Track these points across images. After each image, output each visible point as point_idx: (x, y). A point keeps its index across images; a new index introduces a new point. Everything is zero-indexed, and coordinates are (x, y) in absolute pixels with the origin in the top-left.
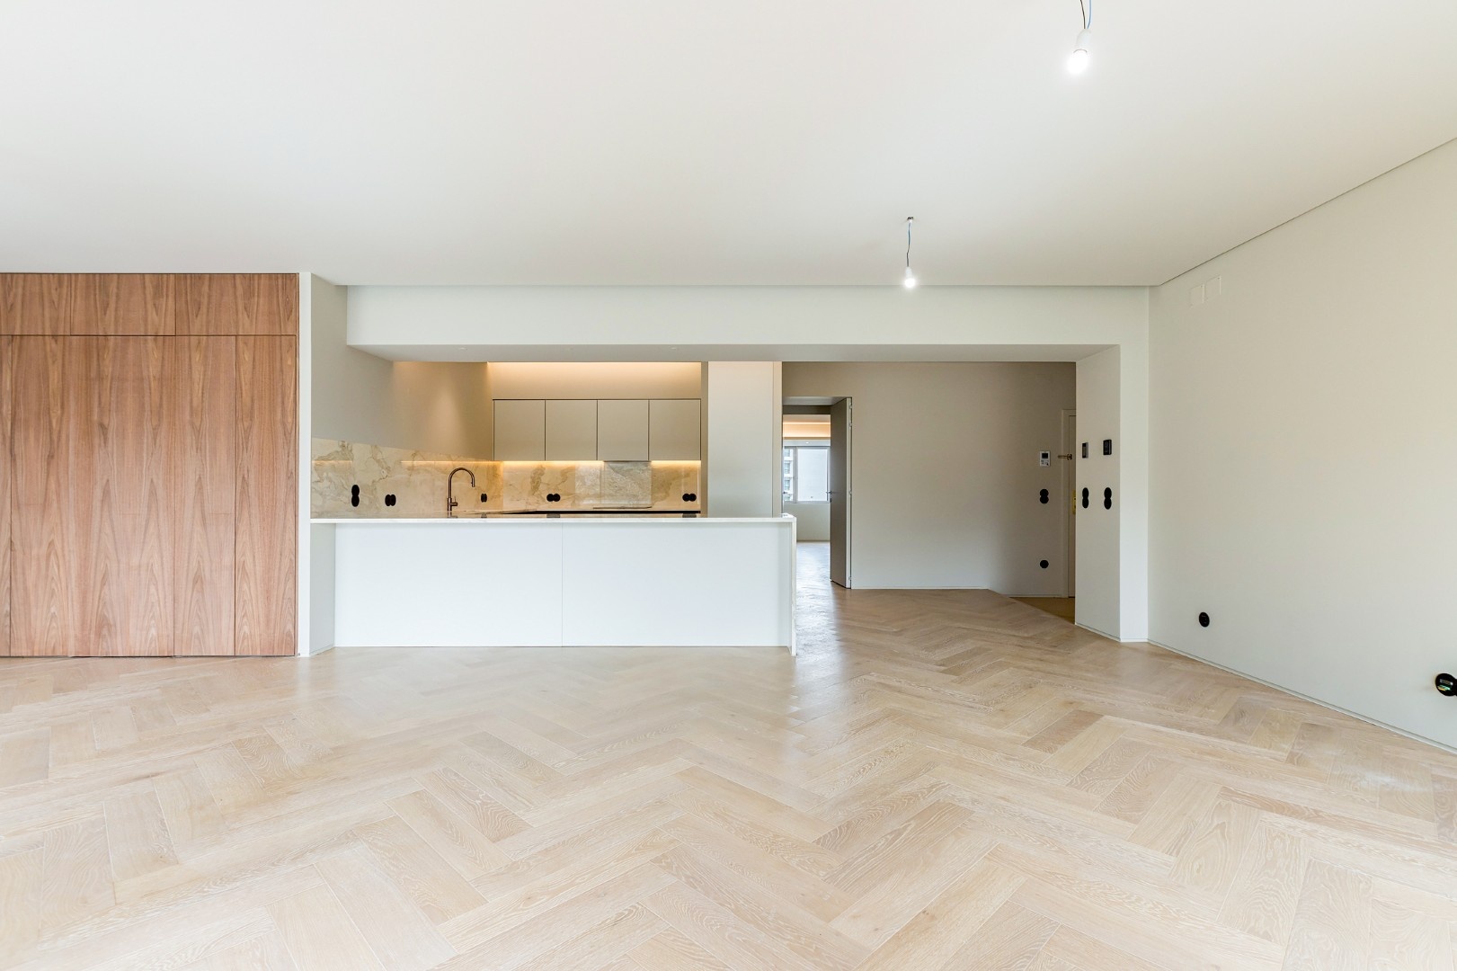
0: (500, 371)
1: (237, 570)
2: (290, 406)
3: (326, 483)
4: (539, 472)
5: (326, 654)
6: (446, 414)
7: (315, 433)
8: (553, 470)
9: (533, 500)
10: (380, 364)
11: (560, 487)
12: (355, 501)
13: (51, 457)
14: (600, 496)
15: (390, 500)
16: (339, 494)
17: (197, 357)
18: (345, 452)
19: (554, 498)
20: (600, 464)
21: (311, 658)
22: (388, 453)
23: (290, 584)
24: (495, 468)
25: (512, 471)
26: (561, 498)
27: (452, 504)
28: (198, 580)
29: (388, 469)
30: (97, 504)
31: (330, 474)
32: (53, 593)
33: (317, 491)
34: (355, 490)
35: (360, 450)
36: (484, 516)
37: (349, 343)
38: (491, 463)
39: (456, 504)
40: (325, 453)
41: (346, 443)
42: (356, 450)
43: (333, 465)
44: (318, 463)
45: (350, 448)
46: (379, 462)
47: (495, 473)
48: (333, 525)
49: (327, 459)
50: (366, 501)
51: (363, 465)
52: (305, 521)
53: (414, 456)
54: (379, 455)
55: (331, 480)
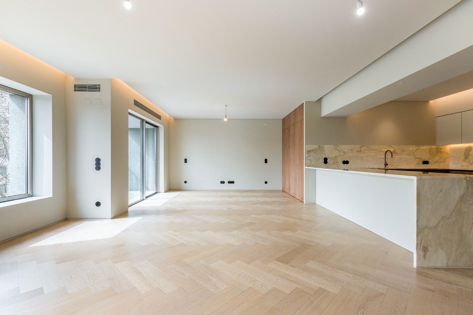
1: (299, 178)
2: (303, 137)
3: (312, 157)
5: (313, 205)
7: (307, 144)
12: (326, 163)
13: (287, 152)
15: (346, 162)
16: (318, 161)
17: (296, 128)
18: (321, 149)
21: (306, 204)
22: (343, 147)
23: (303, 184)
24: (438, 148)
25: (453, 150)
28: (296, 180)
29: (344, 152)
31: (314, 155)
32: (287, 180)
33: (308, 159)
34: (326, 159)
37: (322, 116)
38: (434, 147)
39: (387, 165)
40: (311, 149)
41: (321, 146)
42: (326, 147)
43: (315, 152)
44: (309, 152)
45: (323, 147)
46: (339, 150)
47: (439, 151)
48: (316, 169)
49: (312, 151)
50: (332, 163)
51: (329, 151)
52: (305, 167)
53: (361, 147)
54: (339, 148)
55: (314, 156)
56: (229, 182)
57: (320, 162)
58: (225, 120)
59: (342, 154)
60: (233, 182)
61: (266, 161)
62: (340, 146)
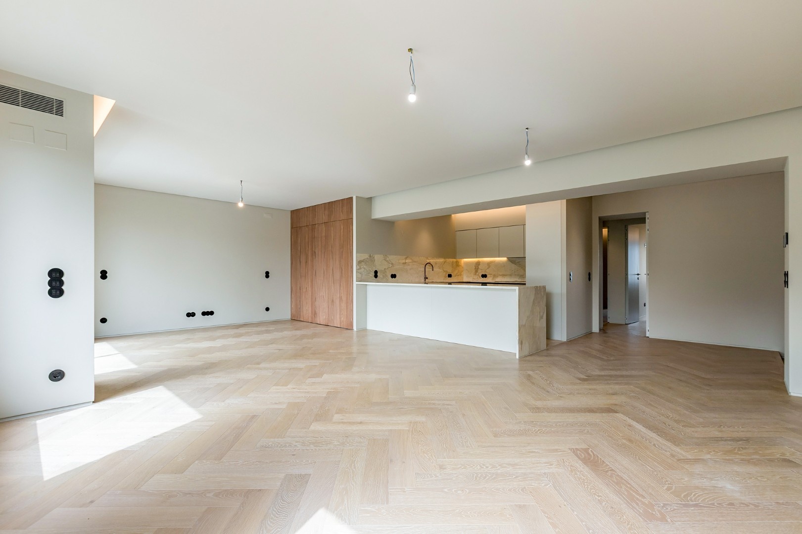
0: (459, 218)
1: (341, 298)
2: (351, 243)
3: (363, 270)
4: (478, 264)
5: (363, 331)
6: (425, 240)
7: (357, 252)
8: (484, 263)
9: (476, 277)
10: (388, 224)
11: (488, 271)
12: (376, 276)
13: (306, 262)
14: (503, 275)
15: (393, 276)
16: (369, 273)
17: (332, 229)
18: (371, 259)
19: (484, 276)
20: (505, 259)
21: (357, 331)
22: (392, 258)
23: (351, 305)
24: (457, 262)
25: (467, 264)
26: (488, 276)
27: (426, 278)
28: (333, 301)
29: (392, 264)
30: (314, 276)
31: (364, 266)
32: (307, 303)
33: (358, 272)
34: (376, 272)
35: (378, 258)
36: (450, 283)
37: (372, 218)
38: (455, 260)
39: (427, 278)
40: (361, 259)
42: (376, 257)
43: (366, 263)
44: (359, 262)
45: (373, 256)
46: (387, 261)
47: (457, 265)
48: (366, 285)
49: (363, 261)
50: (381, 276)
51: (380, 263)
52: (355, 283)
53: (406, 258)
54: (387, 259)
55: (365, 269)
56: (204, 314)
57: (371, 275)
58: (241, 205)
59: (391, 266)
60: (212, 313)
61: (267, 275)
62: (388, 256)
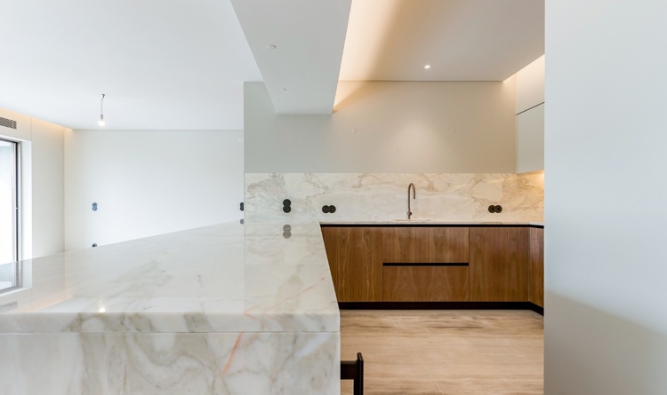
15: (328, 209)
16: (271, 205)
18: (276, 182)
22: (325, 177)
29: (326, 188)
34: (287, 203)
35: (292, 178)
40: (257, 181)
41: (277, 174)
42: (288, 177)
43: (265, 188)
44: (251, 187)
45: (281, 177)
46: (314, 183)
47: (523, 186)
49: (258, 185)
51: (294, 185)
54: (314, 180)
55: (262, 197)
57: (275, 208)
59: (322, 191)
62: (316, 174)
